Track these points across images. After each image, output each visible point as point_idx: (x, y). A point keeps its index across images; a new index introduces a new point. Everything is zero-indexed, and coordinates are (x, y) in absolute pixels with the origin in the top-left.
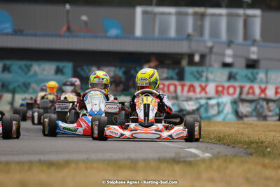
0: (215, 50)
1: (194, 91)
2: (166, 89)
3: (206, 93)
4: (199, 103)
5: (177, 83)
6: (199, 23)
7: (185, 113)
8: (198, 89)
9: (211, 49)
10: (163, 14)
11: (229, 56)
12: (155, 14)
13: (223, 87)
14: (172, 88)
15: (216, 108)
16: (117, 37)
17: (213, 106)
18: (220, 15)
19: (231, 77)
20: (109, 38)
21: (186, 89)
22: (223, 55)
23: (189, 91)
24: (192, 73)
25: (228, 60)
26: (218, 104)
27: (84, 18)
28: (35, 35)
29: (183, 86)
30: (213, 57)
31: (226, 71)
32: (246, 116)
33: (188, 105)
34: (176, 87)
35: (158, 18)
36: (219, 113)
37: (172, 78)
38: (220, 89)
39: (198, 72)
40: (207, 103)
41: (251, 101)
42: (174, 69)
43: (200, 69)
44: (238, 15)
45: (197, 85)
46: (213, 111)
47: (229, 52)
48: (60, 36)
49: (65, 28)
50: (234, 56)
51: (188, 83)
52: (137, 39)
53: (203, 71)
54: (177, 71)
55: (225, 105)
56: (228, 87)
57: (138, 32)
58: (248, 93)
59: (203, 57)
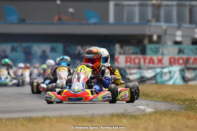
0: (168, 32)
1: (153, 63)
2: (132, 61)
3: (162, 64)
4: (156, 71)
5: (140, 56)
6: (156, 12)
7: (145, 79)
8: (156, 61)
9: (165, 31)
10: (130, 5)
11: (179, 36)
12: (123, 6)
13: (175, 59)
14: (137, 61)
15: (168, 75)
16: (95, 24)
17: (166, 74)
18: (172, 6)
19: (180, 51)
20: (90, 24)
21: (147, 61)
22: (175, 35)
23: (149, 63)
24: (151, 49)
25: (179, 39)
26: (170, 72)
27: (71, 10)
28: (35, 24)
29: (145, 59)
30: (167, 37)
31: (177, 47)
32: (190, 80)
33: (148, 73)
34: (139, 60)
35: (126, 9)
36: (171, 78)
37: (137, 53)
38: (172, 60)
39: (156, 48)
40: (161, 72)
41: (194, 69)
42: (138, 46)
43: (157, 46)
44: (185, 5)
45: (155, 58)
46: (166, 77)
47: (179, 33)
48: (53, 24)
49: (56, 18)
50: (183, 36)
51: (148, 57)
52: (111, 24)
53: (159, 48)
54: (140, 48)
55: (175, 72)
56: (179, 59)
57: (111, 19)
58: (193, 63)
59: (159, 37)
